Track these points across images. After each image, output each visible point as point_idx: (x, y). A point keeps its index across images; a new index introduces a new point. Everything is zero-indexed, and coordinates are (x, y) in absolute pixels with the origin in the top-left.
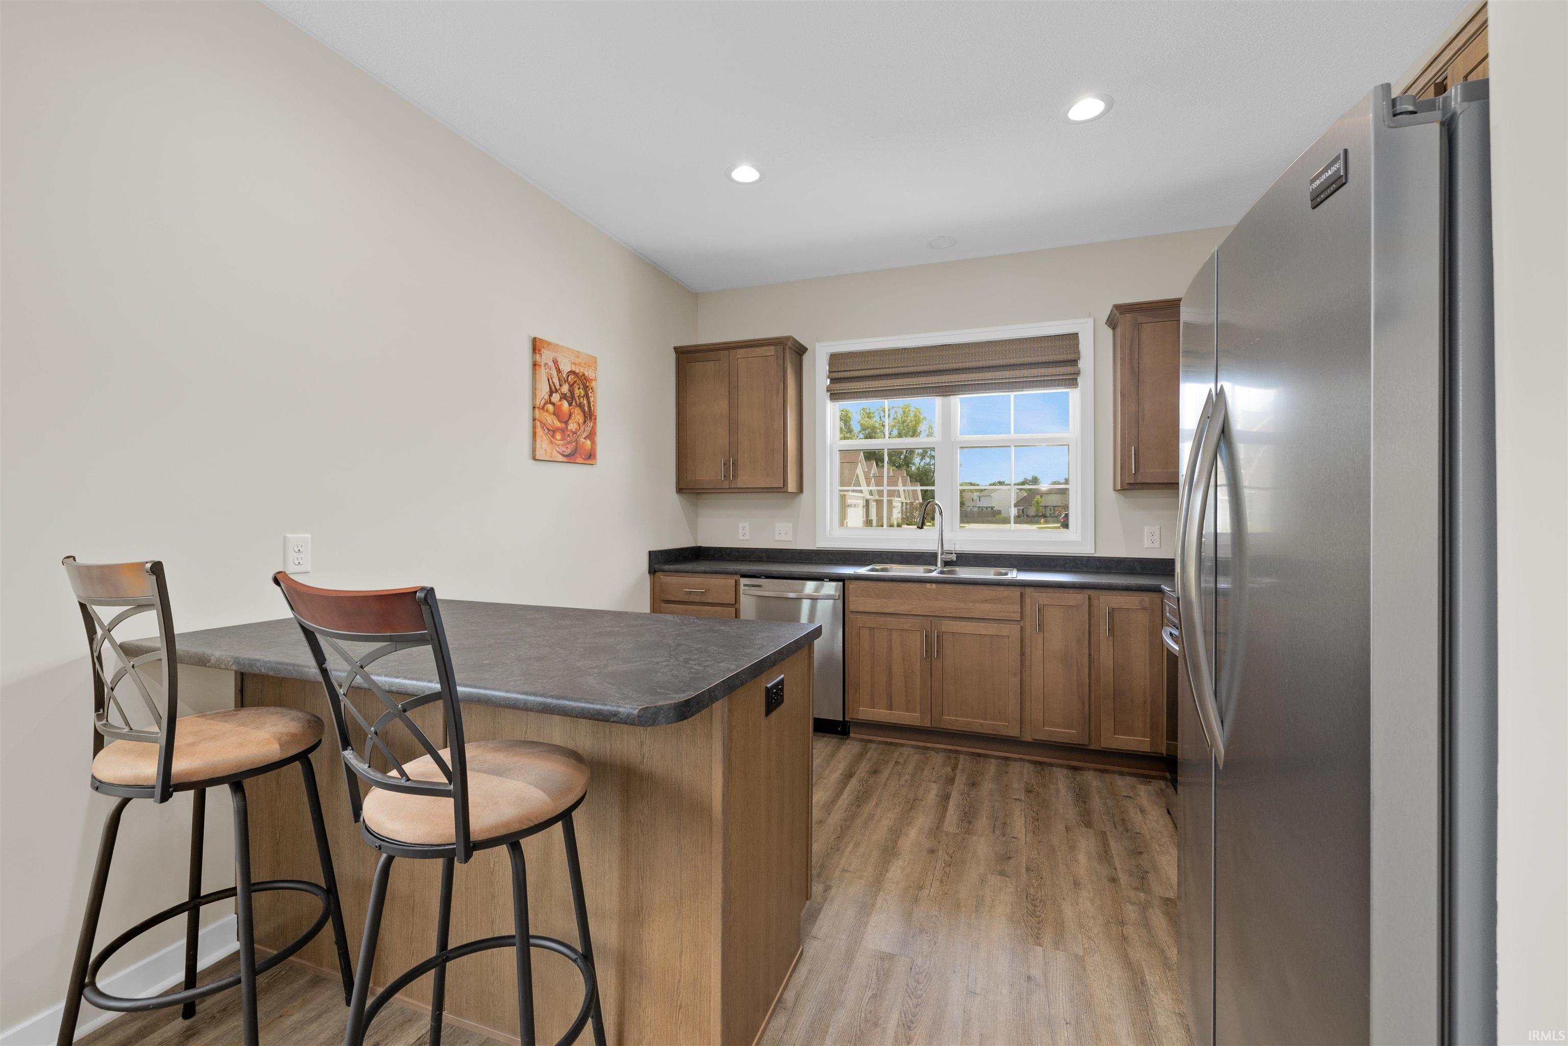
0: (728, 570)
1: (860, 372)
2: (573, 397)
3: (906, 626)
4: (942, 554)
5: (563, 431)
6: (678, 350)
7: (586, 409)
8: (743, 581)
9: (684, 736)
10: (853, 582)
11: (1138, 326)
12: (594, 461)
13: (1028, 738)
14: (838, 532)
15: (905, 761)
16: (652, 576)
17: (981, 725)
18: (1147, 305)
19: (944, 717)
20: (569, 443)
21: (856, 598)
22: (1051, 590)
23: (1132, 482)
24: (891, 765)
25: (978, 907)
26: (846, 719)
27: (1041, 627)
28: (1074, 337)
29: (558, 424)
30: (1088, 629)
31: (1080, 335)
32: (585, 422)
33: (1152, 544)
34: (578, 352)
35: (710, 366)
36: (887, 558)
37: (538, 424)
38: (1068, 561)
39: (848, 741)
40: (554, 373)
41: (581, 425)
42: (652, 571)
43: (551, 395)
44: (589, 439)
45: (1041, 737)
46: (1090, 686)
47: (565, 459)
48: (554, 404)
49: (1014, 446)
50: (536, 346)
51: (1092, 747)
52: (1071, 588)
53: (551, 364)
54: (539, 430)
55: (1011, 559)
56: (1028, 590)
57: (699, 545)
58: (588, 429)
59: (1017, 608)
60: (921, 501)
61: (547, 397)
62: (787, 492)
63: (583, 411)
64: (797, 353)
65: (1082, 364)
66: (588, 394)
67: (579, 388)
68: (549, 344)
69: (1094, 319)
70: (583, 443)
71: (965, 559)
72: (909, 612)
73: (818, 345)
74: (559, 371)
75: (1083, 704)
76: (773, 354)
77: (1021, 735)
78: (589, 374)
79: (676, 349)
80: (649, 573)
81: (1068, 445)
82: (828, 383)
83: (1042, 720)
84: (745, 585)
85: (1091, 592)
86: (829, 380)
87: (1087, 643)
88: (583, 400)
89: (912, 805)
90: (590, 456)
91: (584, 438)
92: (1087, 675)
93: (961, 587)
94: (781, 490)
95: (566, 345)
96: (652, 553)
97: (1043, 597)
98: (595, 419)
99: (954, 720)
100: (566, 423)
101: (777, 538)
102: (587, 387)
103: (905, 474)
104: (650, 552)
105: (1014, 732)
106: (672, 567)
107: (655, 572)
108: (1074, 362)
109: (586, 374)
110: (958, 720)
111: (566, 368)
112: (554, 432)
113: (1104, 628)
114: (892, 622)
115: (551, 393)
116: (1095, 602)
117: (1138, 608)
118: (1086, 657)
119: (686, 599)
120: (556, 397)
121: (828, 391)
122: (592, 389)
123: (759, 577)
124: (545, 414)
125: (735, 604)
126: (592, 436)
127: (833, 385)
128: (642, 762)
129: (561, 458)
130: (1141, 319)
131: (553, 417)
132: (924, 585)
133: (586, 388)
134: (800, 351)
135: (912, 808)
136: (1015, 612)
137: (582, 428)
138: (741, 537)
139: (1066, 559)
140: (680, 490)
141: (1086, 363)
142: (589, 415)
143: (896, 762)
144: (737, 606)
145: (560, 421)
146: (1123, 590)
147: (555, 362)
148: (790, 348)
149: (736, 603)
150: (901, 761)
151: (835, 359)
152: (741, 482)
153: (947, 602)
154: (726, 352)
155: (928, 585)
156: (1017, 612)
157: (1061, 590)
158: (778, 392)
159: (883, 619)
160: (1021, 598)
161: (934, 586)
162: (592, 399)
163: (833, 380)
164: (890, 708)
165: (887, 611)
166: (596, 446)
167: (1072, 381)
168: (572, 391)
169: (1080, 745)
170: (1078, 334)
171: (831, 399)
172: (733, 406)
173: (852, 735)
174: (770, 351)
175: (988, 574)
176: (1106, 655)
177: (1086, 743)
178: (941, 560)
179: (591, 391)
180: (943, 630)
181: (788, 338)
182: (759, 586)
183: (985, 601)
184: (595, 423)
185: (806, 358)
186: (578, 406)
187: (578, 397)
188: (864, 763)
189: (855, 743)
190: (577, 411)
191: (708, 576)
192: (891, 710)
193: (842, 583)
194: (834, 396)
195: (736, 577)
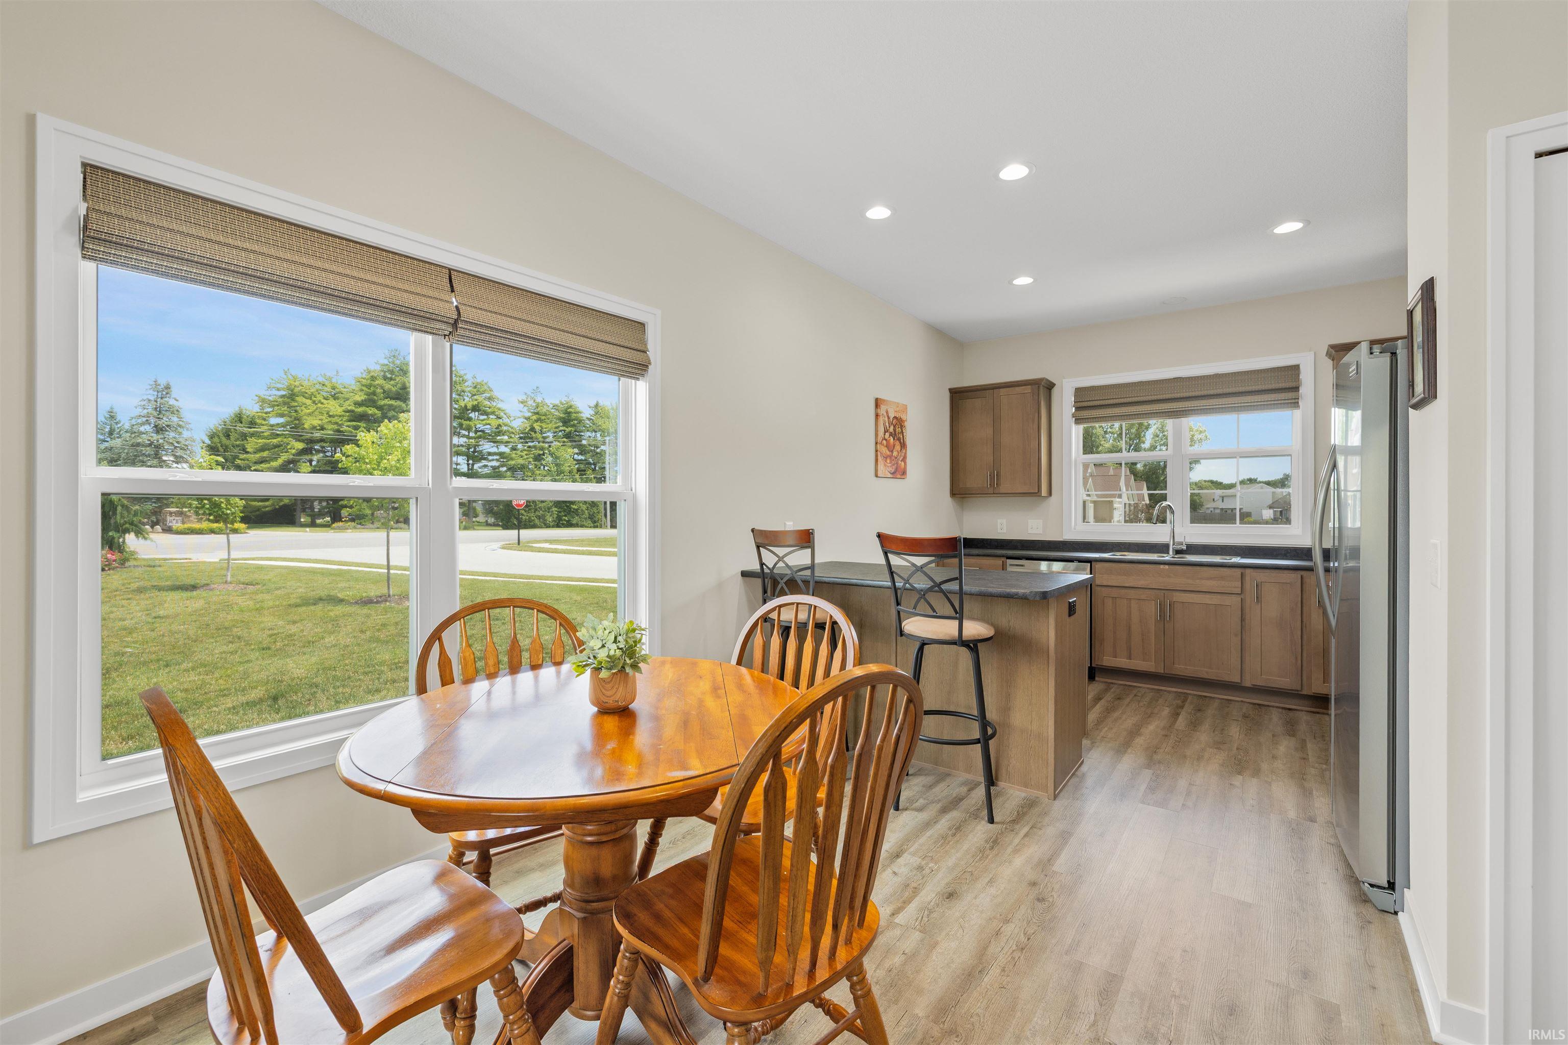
0: (996, 553)
1: (1102, 401)
2: (895, 434)
3: (1143, 597)
4: (1174, 544)
5: (891, 457)
6: (951, 390)
7: (902, 441)
8: (1009, 562)
9: (1033, 617)
10: (1098, 563)
12: (906, 476)
13: (1248, 684)
14: (1082, 526)
15: (1142, 696)
17: (1207, 673)
19: (1174, 665)
20: (894, 465)
21: (1101, 575)
22: (1268, 571)
24: (1131, 696)
25: (1199, 758)
26: (1093, 666)
27: (1259, 599)
28: (1296, 368)
29: (888, 453)
30: (1300, 602)
31: (1300, 366)
32: (901, 450)
34: (897, 403)
35: (978, 402)
36: (1125, 548)
37: (879, 453)
39: (1094, 682)
40: (887, 419)
41: (899, 452)
43: (885, 434)
44: (903, 461)
45: (1260, 683)
46: (1302, 646)
47: (892, 476)
48: (886, 440)
50: (878, 403)
51: (1305, 692)
52: (1285, 569)
53: (885, 414)
54: (880, 458)
55: (1236, 549)
56: (1248, 571)
58: (903, 454)
59: (1238, 584)
60: (1148, 502)
61: (883, 436)
62: (1040, 495)
63: (900, 443)
64: (1047, 388)
65: (1302, 390)
66: (903, 431)
67: (898, 428)
68: (884, 400)
69: (1315, 353)
70: (901, 464)
71: (1192, 549)
72: (1145, 586)
73: (1063, 381)
74: (889, 418)
75: (1296, 658)
76: (1030, 390)
77: (1241, 681)
78: (903, 417)
81: (1291, 455)
82: (1074, 411)
83: (1260, 670)
84: (1011, 565)
85: (1303, 573)
86: (1074, 408)
87: (1300, 612)
88: (901, 435)
89: (1148, 717)
90: (904, 473)
91: (901, 461)
92: (1299, 637)
93: (1190, 568)
94: (1037, 494)
95: (891, 400)
97: (1261, 576)
98: (906, 447)
99: (1182, 668)
100: (892, 451)
101: (1030, 532)
105: (1236, 679)
108: (1296, 389)
110: (1187, 669)
111: (892, 415)
112: (886, 458)
113: (1315, 600)
114: (1132, 593)
115: (885, 432)
116: (1307, 581)
118: (1299, 623)
120: (887, 435)
121: (1073, 417)
123: (1021, 559)
124: (883, 447)
126: (904, 459)
127: (1078, 412)
128: (1009, 630)
129: (890, 475)
131: (886, 448)
132: (1158, 566)
133: (902, 427)
134: (1050, 386)
135: (1149, 717)
136: (1236, 588)
137: (900, 455)
138: (1000, 531)
139: (1287, 550)
140: (954, 493)
141: (1306, 389)
142: (903, 445)
143: (1135, 695)
145: (889, 451)
147: (887, 412)
148: (1043, 386)
151: (1080, 392)
152: (1004, 489)
153: (1178, 579)
154: (991, 391)
155: (1162, 566)
156: (1238, 587)
157: (1277, 571)
159: (1123, 591)
160: (1242, 577)
161: (1167, 567)
162: (905, 434)
163: (1078, 409)
164: (1130, 658)
165: (1127, 585)
166: (907, 465)
167: (1295, 404)
168: (895, 430)
169: (1293, 690)
171: (1076, 424)
172: (996, 432)
173: (1097, 679)
174: (1028, 389)
175: (1217, 559)
176: (1317, 622)
177: (1299, 688)
178: (1173, 549)
179: (904, 428)
180: (1175, 600)
181: (1041, 380)
182: (1022, 566)
183: (1211, 579)
184: (906, 450)
185: (1055, 391)
186: (898, 440)
187: (898, 433)
188: (1109, 694)
189: (1101, 684)
190: (897, 443)
191: (981, 558)
192: (1130, 659)
193: (1089, 564)
194: (1078, 421)
195: (1004, 559)
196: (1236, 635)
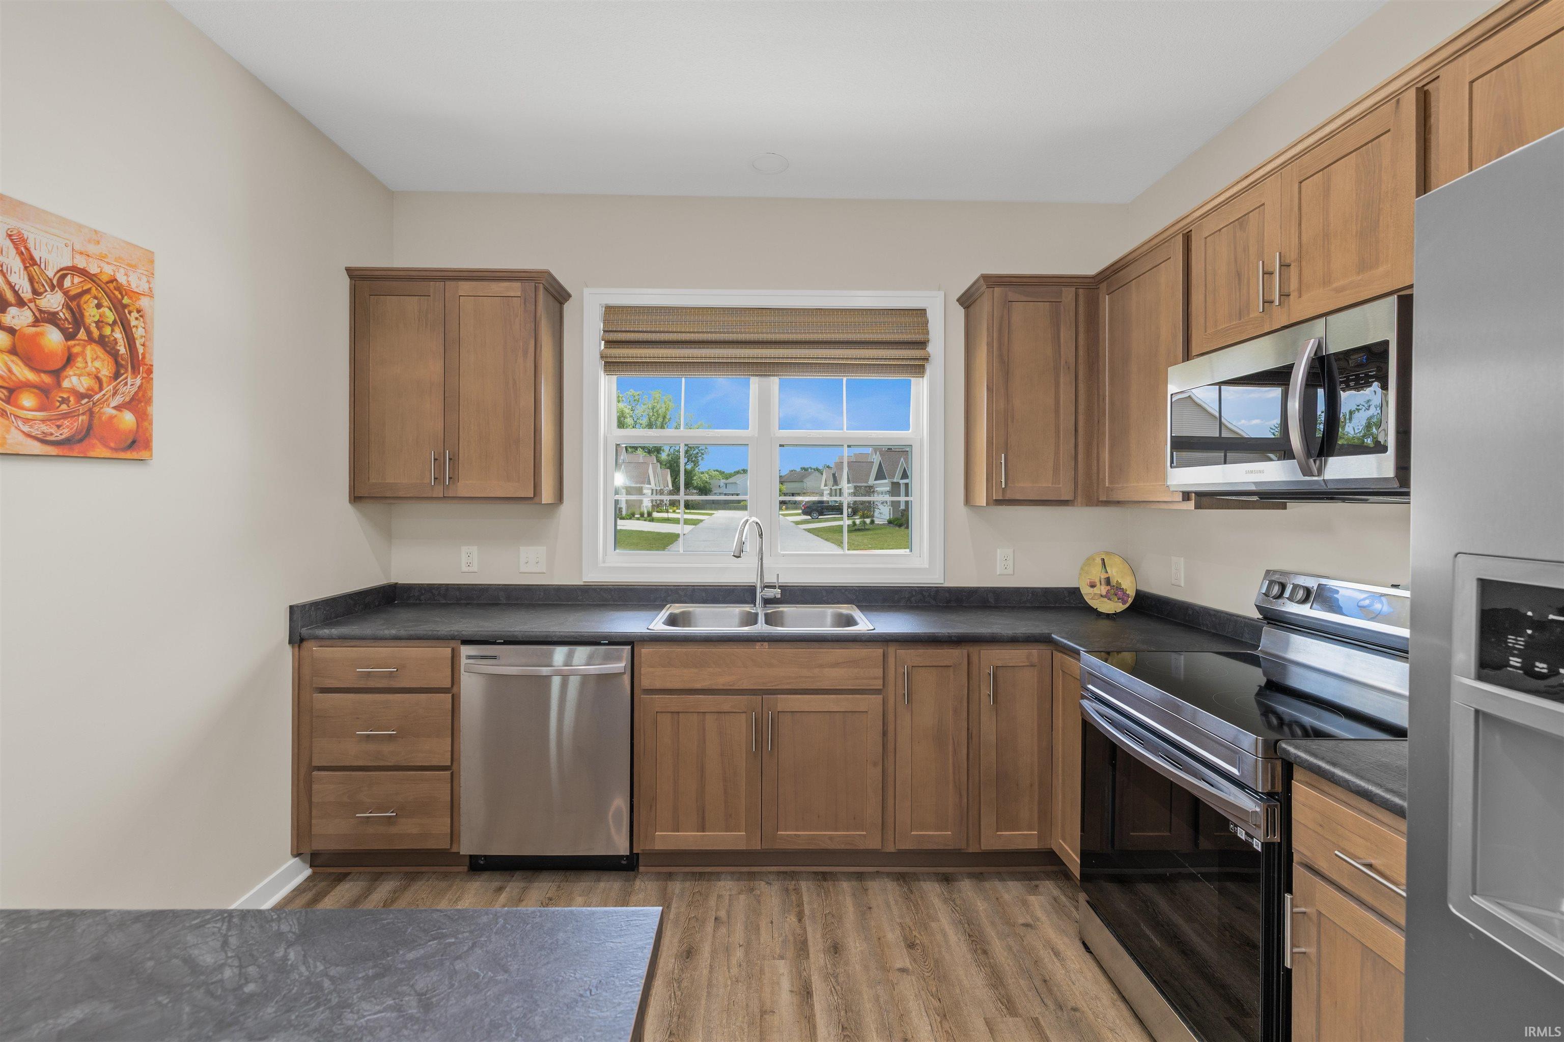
0: (439, 633)
1: (645, 334)
2: (78, 322)
3: (726, 707)
4: (762, 588)
5: (44, 390)
6: (353, 273)
7: (122, 350)
8: (467, 649)
10: (646, 645)
11: (1007, 304)
12: (144, 454)
13: (892, 849)
14: (615, 558)
16: (297, 649)
17: (831, 838)
18: (1019, 279)
19: (779, 833)
20: (63, 416)
21: (651, 670)
22: (922, 645)
23: (1001, 498)
26: (637, 851)
27: (908, 697)
28: (921, 312)
29: (27, 375)
30: (966, 696)
31: (928, 311)
32: (117, 375)
33: (1006, 570)
34: (95, 231)
35: (411, 304)
36: (686, 595)
38: (914, 593)
39: (637, 884)
40: (15, 263)
41: (104, 380)
42: (297, 640)
44: (130, 410)
45: (907, 846)
46: (968, 773)
48: (11, 331)
49: (849, 446)
51: (970, 850)
52: (946, 641)
53: (5, 243)
55: (847, 593)
56: (892, 645)
57: (393, 580)
58: (128, 389)
59: (879, 672)
62: (540, 504)
63: (114, 354)
64: (555, 297)
65: (930, 348)
66: (129, 322)
67: (99, 306)
69: (945, 293)
70: (111, 418)
71: (791, 595)
72: (731, 685)
73: (586, 291)
74: (31, 261)
75: (960, 797)
76: (519, 294)
77: (882, 845)
78: (134, 281)
79: (349, 270)
80: (290, 643)
82: (602, 347)
83: (910, 822)
84: (469, 657)
85: (970, 647)
86: (602, 342)
87: (964, 713)
88: (113, 331)
90: (134, 445)
91: (115, 408)
92: (965, 757)
93: (804, 646)
94: (530, 501)
95: (52, 210)
96: (296, 609)
97: (912, 655)
98: (150, 371)
99: (792, 836)
100: (55, 374)
101: (523, 569)
102: (125, 306)
103: (655, 461)
104: (291, 607)
105: (874, 843)
106: (335, 631)
107: (302, 640)
108: (922, 344)
109: (122, 279)
110: (799, 835)
111: (53, 258)
112: (12, 391)
113: (986, 690)
114: (706, 702)
116: (975, 659)
117: (1024, 664)
118: (964, 733)
119: (362, 684)
121: (602, 357)
122: (138, 311)
123: (494, 643)
125: (452, 690)
126: (137, 403)
127: (610, 350)
129: (37, 448)
130: (1012, 296)
132: (752, 645)
133: (119, 308)
134: (561, 296)
136: (875, 678)
137: (108, 389)
138: (464, 568)
140: (356, 498)
141: (935, 348)
142: (131, 363)
143: (716, 919)
144: (455, 690)
145: (36, 370)
146: (1008, 642)
147: (18, 240)
148: (546, 289)
149: (452, 686)
150: (722, 914)
151: (612, 313)
152: (464, 488)
153: (786, 668)
154: (440, 284)
156: (878, 678)
157: (934, 645)
158: (525, 353)
159: (691, 698)
160: (884, 658)
161: (766, 646)
162: (138, 333)
163: (610, 343)
165: (698, 686)
166: (151, 424)
167: (920, 367)
168: (74, 310)
169: (956, 850)
170: (925, 310)
171: (605, 371)
172: (451, 370)
173: (641, 869)
174: (515, 288)
176: (988, 728)
177: (963, 846)
178: (762, 596)
179: (135, 314)
180: (779, 709)
181: (544, 275)
182: (494, 657)
183: (836, 665)
184: (148, 380)
185: (568, 307)
186: (95, 341)
187: (97, 323)
189: (649, 886)
190: (93, 351)
191: (403, 643)
192: (703, 829)
193: (629, 647)
194: (611, 365)
195: (453, 644)
196: (875, 764)
